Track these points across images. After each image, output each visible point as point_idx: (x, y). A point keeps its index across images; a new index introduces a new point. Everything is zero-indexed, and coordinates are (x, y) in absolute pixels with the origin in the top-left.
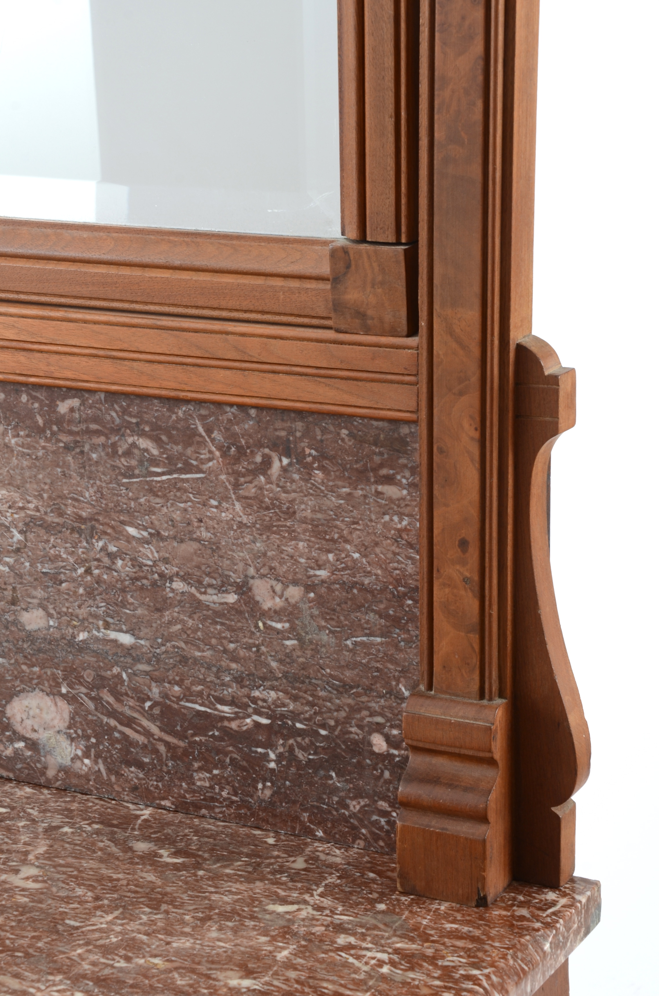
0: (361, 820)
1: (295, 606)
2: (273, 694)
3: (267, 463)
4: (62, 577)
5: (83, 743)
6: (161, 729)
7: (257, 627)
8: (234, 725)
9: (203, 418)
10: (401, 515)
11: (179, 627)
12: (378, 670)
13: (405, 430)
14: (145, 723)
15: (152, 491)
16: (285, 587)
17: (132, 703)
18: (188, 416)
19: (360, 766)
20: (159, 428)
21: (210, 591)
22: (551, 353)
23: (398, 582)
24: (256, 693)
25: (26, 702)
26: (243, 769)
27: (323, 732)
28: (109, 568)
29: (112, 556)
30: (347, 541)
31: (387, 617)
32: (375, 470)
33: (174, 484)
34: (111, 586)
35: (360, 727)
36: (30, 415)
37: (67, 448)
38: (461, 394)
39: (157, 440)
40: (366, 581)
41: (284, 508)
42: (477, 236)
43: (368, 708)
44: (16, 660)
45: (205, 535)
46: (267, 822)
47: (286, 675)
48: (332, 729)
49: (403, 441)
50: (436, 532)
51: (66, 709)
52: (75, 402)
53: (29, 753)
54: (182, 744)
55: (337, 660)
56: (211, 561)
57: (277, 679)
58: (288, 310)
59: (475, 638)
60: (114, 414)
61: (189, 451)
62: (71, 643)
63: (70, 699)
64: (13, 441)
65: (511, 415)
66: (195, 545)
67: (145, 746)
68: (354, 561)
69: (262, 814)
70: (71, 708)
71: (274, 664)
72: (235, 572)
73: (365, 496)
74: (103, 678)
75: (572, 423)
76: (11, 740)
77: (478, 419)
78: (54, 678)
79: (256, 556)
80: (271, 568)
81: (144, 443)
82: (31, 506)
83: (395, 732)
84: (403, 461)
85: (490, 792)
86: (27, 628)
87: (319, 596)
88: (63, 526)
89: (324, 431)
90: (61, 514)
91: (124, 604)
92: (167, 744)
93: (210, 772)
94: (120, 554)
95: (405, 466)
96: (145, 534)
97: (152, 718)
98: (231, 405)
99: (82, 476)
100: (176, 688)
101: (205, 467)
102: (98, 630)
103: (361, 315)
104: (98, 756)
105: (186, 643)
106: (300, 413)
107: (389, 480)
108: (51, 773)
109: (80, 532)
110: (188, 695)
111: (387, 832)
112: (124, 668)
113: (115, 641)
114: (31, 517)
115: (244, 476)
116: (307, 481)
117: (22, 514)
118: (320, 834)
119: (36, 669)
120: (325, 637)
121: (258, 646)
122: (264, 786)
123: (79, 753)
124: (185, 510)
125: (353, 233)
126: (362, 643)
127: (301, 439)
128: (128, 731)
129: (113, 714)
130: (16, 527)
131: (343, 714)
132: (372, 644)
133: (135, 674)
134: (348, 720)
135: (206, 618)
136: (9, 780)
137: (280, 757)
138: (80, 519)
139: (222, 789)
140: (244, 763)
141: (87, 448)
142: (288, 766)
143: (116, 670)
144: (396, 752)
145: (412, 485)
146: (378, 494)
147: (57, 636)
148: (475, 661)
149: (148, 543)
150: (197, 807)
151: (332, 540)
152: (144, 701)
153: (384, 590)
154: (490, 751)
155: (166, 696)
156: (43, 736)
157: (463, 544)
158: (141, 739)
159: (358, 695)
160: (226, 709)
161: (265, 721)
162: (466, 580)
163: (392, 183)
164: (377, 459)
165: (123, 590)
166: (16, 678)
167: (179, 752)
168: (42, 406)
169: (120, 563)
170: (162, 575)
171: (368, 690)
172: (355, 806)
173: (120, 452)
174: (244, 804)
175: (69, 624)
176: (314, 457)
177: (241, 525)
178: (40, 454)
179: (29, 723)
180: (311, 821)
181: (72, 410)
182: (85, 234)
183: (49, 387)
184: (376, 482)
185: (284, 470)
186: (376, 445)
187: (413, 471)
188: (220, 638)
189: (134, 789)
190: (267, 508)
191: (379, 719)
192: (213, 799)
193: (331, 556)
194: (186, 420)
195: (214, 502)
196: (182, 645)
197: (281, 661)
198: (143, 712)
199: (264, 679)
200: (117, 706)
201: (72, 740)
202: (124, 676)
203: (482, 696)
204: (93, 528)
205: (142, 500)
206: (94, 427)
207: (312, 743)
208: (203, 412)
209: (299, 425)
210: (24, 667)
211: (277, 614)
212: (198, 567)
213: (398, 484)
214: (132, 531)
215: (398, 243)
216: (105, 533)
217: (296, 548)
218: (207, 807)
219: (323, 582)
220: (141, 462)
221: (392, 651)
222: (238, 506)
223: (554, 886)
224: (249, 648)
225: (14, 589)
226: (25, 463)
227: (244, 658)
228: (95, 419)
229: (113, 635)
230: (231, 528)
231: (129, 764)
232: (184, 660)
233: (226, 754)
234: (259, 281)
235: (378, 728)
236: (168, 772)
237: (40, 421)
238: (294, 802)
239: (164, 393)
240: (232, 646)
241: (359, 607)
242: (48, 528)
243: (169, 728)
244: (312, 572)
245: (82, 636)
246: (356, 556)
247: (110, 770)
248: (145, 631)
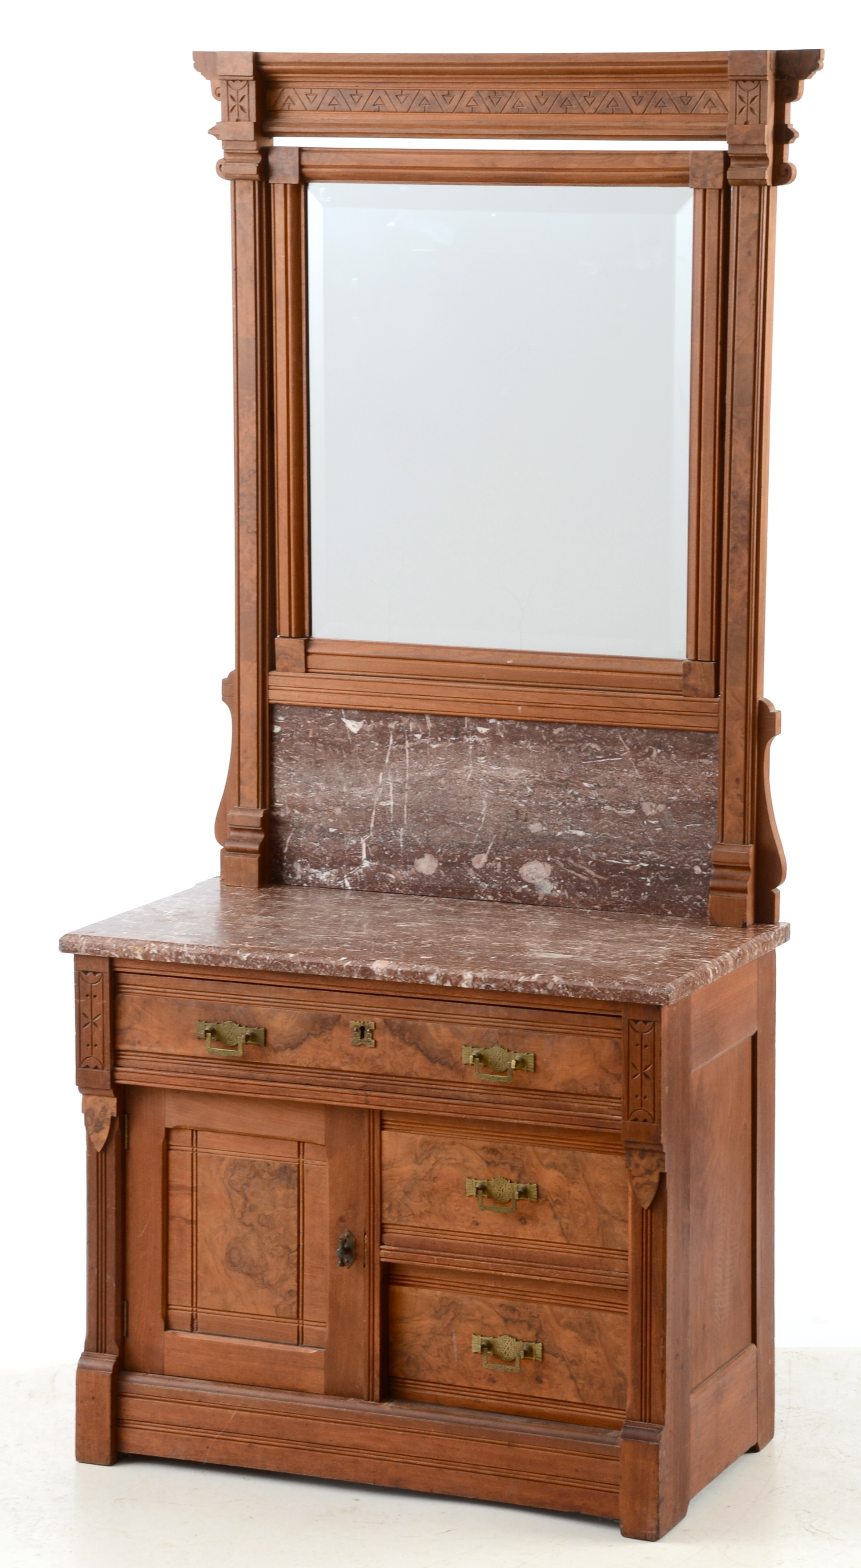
0: (688, 905)
1: (661, 813)
2: (650, 853)
3: (651, 752)
4: (551, 807)
5: (557, 883)
6: (596, 873)
7: (643, 823)
8: (631, 868)
9: (622, 734)
10: (710, 771)
11: (606, 826)
12: (698, 838)
13: (712, 736)
14: (588, 871)
15: (597, 766)
16: (657, 805)
17: (582, 862)
18: (615, 733)
19: (689, 881)
20: (602, 739)
21: (622, 809)
22: (772, 705)
23: (708, 800)
24: (642, 853)
25: (529, 866)
26: (635, 887)
27: (672, 867)
28: (574, 802)
29: (576, 797)
30: (685, 784)
31: (703, 815)
32: (699, 753)
33: (607, 763)
34: (575, 810)
35: (689, 863)
36: (540, 735)
37: (557, 749)
38: (737, 720)
39: (600, 745)
40: (694, 800)
41: (658, 771)
42: (745, 658)
43: (693, 855)
44: (526, 848)
45: (621, 784)
46: (645, 910)
47: (656, 844)
48: (676, 866)
49: (711, 740)
50: (726, 775)
51: (549, 868)
52: (562, 729)
53: (530, 890)
54: (606, 879)
55: (680, 835)
56: (623, 796)
57: (652, 846)
58: (663, 688)
59: (742, 819)
60: (580, 734)
61: (615, 748)
62: (554, 837)
63: (552, 863)
64: (531, 747)
65: (757, 728)
66: (616, 789)
67: (588, 882)
68: (689, 792)
69: (643, 907)
70: (552, 867)
71: (651, 839)
72: (634, 800)
73: (694, 764)
74: (568, 852)
75: (780, 733)
76: (521, 885)
77: (744, 730)
78: (544, 854)
79: (644, 792)
80: (651, 797)
81: (593, 746)
82: (537, 776)
83: (705, 864)
84: (711, 749)
85: (748, 880)
86: (532, 832)
87: (672, 808)
88: (553, 784)
89: (677, 737)
90: (552, 779)
91: (580, 818)
92: (599, 880)
93: (619, 890)
94: (580, 795)
95: (712, 751)
96: (592, 785)
97: (591, 868)
98: (636, 728)
99: (563, 761)
100: (604, 854)
101: (622, 755)
102: (567, 830)
103: (695, 689)
104: (564, 888)
105: (610, 833)
106: (666, 730)
107: (705, 757)
108: (540, 898)
109: (561, 786)
110: (610, 856)
111: (701, 908)
112: (579, 847)
113: (575, 835)
114: (537, 781)
115: (640, 758)
116: (668, 759)
117: (533, 780)
118: (670, 913)
119: (535, 850)
120: (675, 826)
121: (643, 832)
122: (645, 895)
123: (555, 888)
124: (612, 774)
125: (692, 657)
126: (691, 827)
127: (666, 741)
128: (579, 875)
129: (573, 868)
130: (529, 786)
131: (682, 859)
132: (696, 827)
133: (584, 849)
134: (684, 861)
135: (620, 821)
136: (519, 903)
137: (652, 880)
138: (562, 781)
139: (624, 898)
140: (635, 885)
141: (566, 749)
142: (655, 885)
143: (575, 848)
144: (705, 873)
145: (715, 759)
146: (700, 763)
147: (547, 834)
148: (742, 828)
149: (594, 789)
150: (612, 907)
151: (679, 784)
152: (588, 861)
153: (702, 803)
154: (748, 864)
155: (599, 858)
156: (537, 881)
157: (737, 780)
158: (586, 878)
159: (688, 850)
160: (627, 861)
161: (646, 865)
162: (738, 795)
163: (709, 638)
164: (700, 748)
165: (581, 811)
166: (525, 855)
167: (605, 882)
168: (545, 732)
169: (579, 799)
170: (600, 804)
171: (693, 847)
172: (686, 899)
173: (582, 750)
174: (635, 903)
175: (553, 829)
176: (672, 749)
177: (638, 779)
178: (543, 752)
179: (530, 876)
180: (666, 908)
181: (560, 732)
182: (571, 658)
183: (550, 722)
184: (699, 758)
185: (658, 754)
186: (699, 742)
187: (716, 752)
188: (626, 830)
189: (582, 902)
190: (650, 771)
191: (698, 859)
192: (620, 903)
193: (678, 791)
194: (614, 735)
195: (626, 770)
196: (608, 834)
197: (654, 838)
198: (588, 866)
199: (646, 846)
200: (575, 865)
201: (552, 882)
202: (579, 850)
203: (744, 843)
204: (567, 784)
205: (592, 771)
206: (570, 739)
207: (667, 873)
208: (622, 731)
209: (666, 735)
210: (529, 850)
211: (653, 817)
212: (617, 799)
213: (709, 758)
214: (586, 784)
215: (711, 661)
216: (573, 786)
217: (663, 788)
218: (616, 907)
219: (674, 802)
220: (592, 754)
221: (704, 829)
222: (637, 771)
223: (773, 923)
224: (639, 833)
225: (527, 814)
226: (536, 757)
227: (637, 838)
228: (571, 736)
229: (574, 832)
230: (633, 781)
231: (580, 891)
232: (608, 841)
233: (627, 881)
234: (651, 676)
235: (697, 863)
236: (599, 893)
237: (544, 738)
238: (658, 900)
239: (606, 723)
240: (631, 833)
241: (690, 812)
242: (545, 785)
243: (599, 872)
244: (669, 798)
245: (559, 834)
246: (690, 789)
247: (570, 894)
248: (590, 829)
